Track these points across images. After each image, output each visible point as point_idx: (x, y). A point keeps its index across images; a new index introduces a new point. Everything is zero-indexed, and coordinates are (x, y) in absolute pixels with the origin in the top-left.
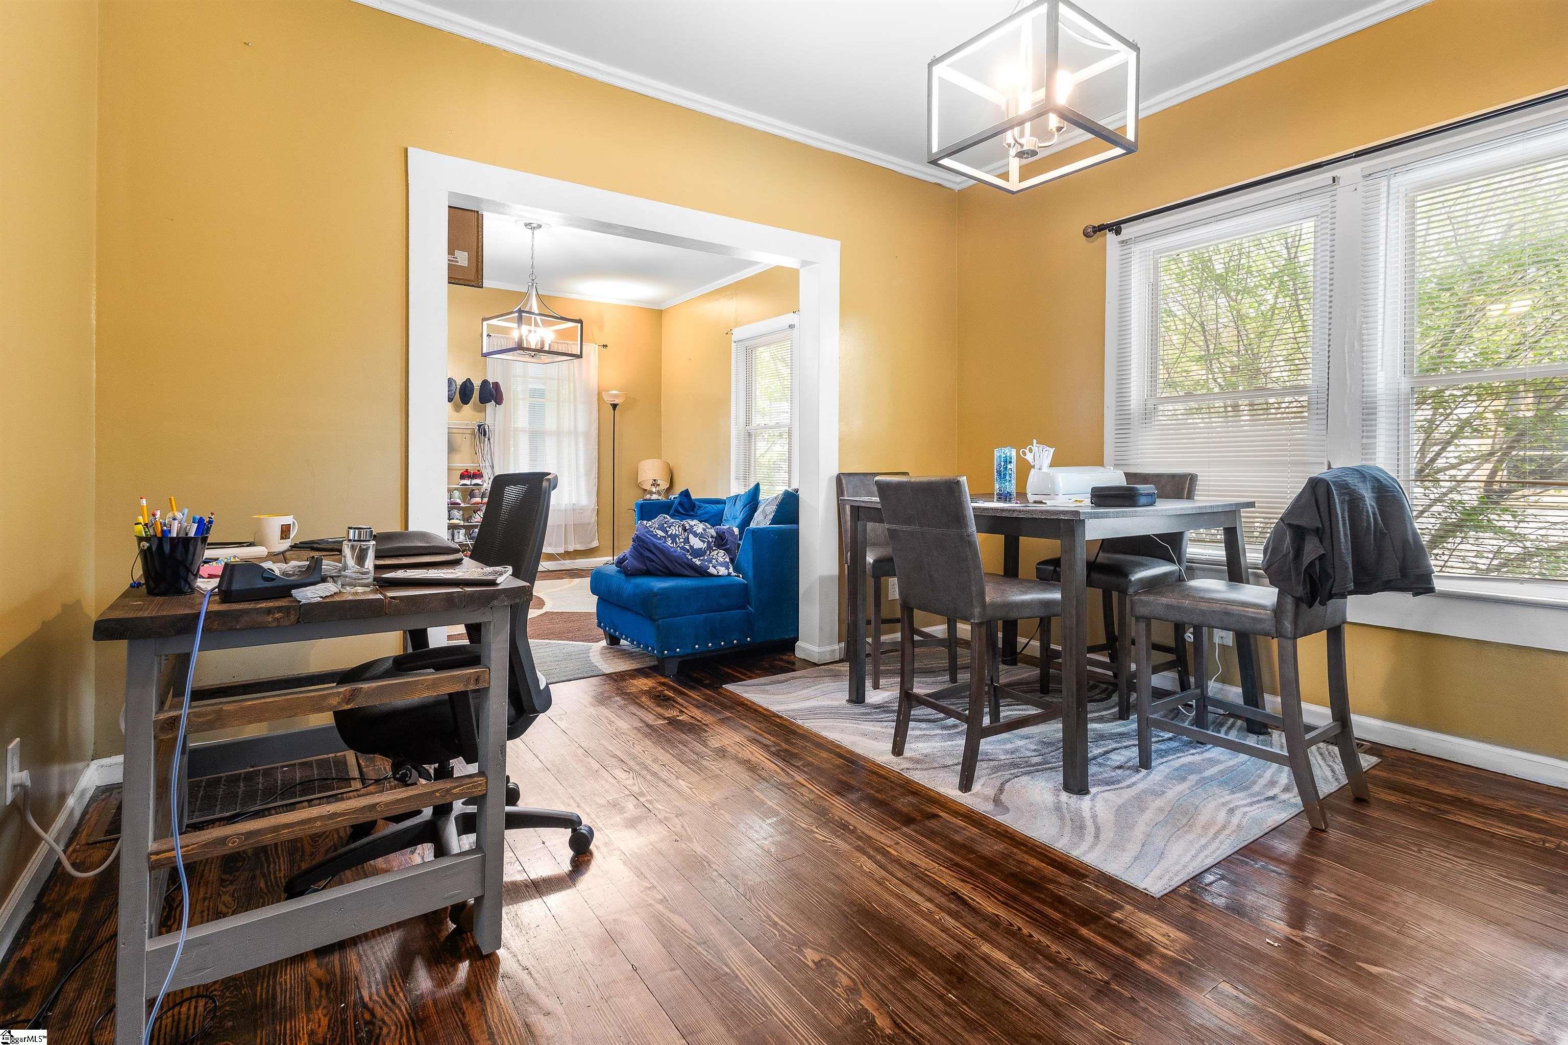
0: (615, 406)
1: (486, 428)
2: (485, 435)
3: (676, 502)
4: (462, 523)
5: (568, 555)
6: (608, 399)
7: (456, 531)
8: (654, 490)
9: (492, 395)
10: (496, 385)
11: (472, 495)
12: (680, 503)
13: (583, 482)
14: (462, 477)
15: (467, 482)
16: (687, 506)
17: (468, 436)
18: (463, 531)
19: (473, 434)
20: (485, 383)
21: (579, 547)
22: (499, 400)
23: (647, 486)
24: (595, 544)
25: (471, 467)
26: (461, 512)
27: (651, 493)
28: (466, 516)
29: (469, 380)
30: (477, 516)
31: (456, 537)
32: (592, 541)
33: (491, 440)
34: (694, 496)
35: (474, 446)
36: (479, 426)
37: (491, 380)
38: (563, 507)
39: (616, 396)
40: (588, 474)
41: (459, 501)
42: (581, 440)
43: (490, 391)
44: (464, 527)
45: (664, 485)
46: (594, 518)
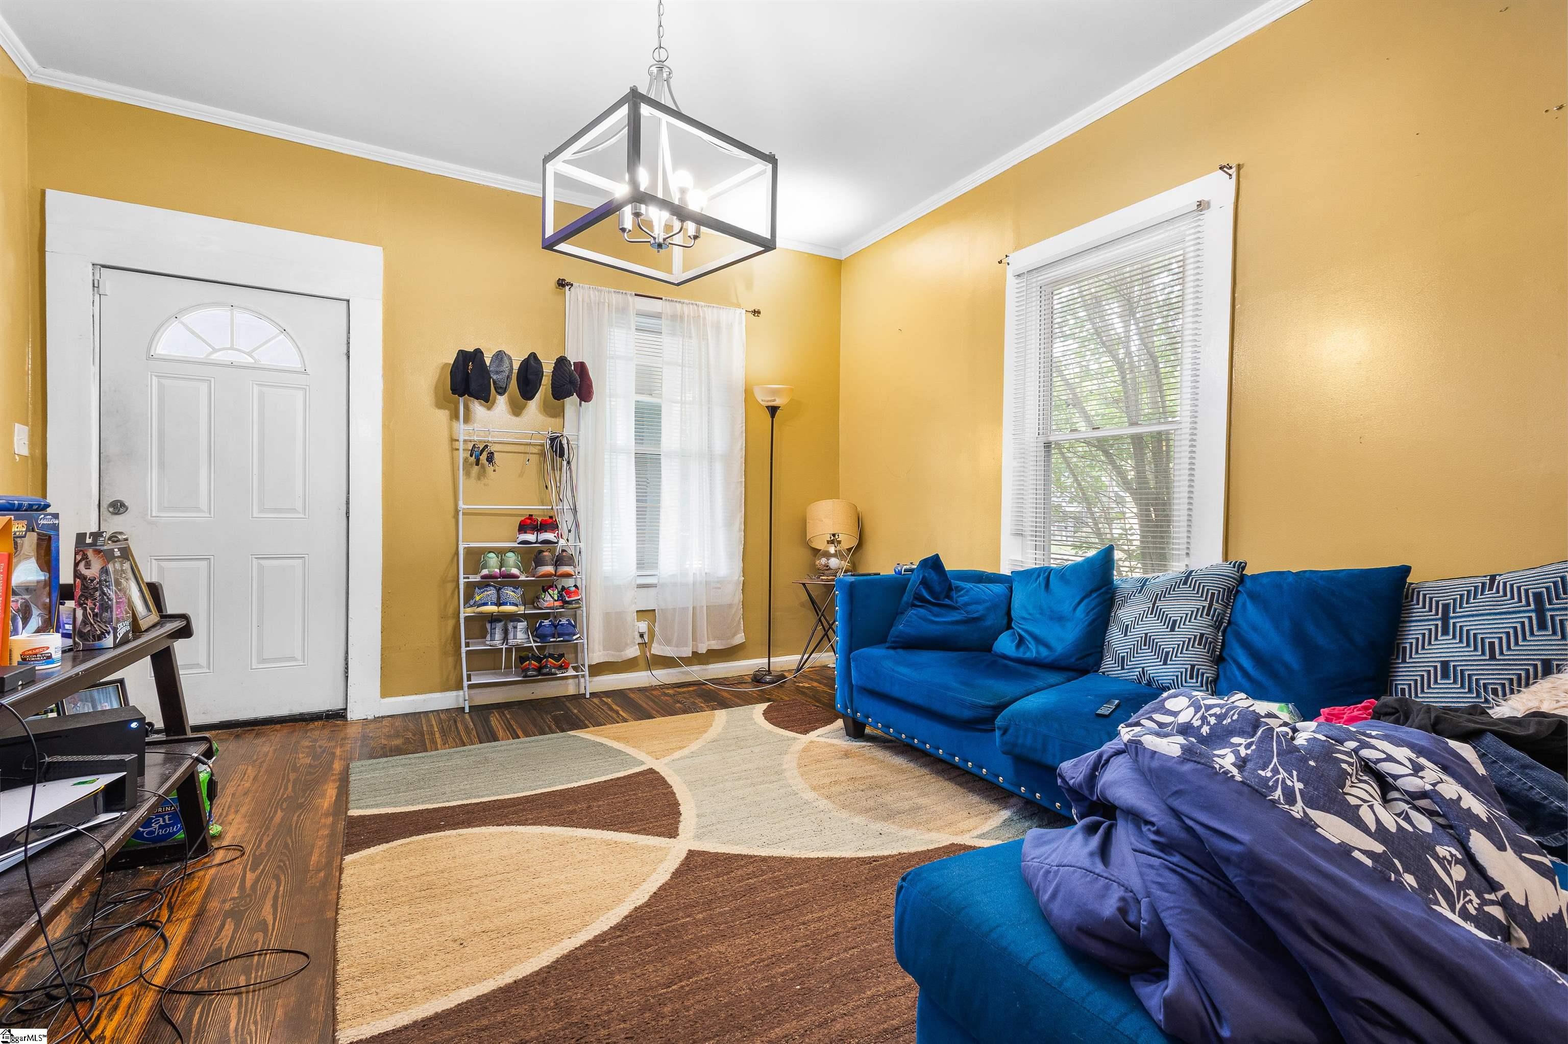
0: (773, 410)
1: (564, 442)
2: (562, 455)
3: (915, 579)
4: (521, 610)
5: (697, 658)
6: (763, 398)
7: (510, 626)
8: (832, 550)
9: (572, 382)
10: (581, 367)
11: (539, 562)
12: (924, 582)
13: (721, 536)
14: (523, 527)
15: (531, 537)
16: (937, 588)
17: (534, 459)
18: (521, 625)
19: (542, 454)
20: (561, 362)
21: (715, 645)
22: (584, 391)
23: (820, 545)
24: (740, 638)
25: (537, 509)
26: (520, 592)
27: (827, 555)
28: (530, 595)
29: (533, 356)
30: (548, 598)
31: (511, 635)
32: (734, 635)
33: (573, 464)
34: (950, 565)
35: (542, 473)
36: (553, 440)
37: (573, 358)
38: (691, 579)
39: (775, 392)
40: (729, 524)
41: (515, 571)
42: (719, 467)
43: (571, 374)
44: (525, 616)
45: (848, 541)
46: (739, 596)
